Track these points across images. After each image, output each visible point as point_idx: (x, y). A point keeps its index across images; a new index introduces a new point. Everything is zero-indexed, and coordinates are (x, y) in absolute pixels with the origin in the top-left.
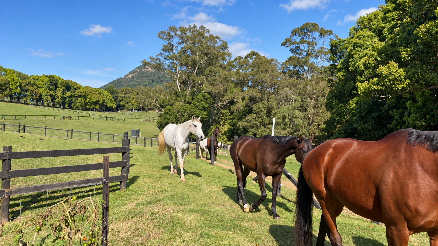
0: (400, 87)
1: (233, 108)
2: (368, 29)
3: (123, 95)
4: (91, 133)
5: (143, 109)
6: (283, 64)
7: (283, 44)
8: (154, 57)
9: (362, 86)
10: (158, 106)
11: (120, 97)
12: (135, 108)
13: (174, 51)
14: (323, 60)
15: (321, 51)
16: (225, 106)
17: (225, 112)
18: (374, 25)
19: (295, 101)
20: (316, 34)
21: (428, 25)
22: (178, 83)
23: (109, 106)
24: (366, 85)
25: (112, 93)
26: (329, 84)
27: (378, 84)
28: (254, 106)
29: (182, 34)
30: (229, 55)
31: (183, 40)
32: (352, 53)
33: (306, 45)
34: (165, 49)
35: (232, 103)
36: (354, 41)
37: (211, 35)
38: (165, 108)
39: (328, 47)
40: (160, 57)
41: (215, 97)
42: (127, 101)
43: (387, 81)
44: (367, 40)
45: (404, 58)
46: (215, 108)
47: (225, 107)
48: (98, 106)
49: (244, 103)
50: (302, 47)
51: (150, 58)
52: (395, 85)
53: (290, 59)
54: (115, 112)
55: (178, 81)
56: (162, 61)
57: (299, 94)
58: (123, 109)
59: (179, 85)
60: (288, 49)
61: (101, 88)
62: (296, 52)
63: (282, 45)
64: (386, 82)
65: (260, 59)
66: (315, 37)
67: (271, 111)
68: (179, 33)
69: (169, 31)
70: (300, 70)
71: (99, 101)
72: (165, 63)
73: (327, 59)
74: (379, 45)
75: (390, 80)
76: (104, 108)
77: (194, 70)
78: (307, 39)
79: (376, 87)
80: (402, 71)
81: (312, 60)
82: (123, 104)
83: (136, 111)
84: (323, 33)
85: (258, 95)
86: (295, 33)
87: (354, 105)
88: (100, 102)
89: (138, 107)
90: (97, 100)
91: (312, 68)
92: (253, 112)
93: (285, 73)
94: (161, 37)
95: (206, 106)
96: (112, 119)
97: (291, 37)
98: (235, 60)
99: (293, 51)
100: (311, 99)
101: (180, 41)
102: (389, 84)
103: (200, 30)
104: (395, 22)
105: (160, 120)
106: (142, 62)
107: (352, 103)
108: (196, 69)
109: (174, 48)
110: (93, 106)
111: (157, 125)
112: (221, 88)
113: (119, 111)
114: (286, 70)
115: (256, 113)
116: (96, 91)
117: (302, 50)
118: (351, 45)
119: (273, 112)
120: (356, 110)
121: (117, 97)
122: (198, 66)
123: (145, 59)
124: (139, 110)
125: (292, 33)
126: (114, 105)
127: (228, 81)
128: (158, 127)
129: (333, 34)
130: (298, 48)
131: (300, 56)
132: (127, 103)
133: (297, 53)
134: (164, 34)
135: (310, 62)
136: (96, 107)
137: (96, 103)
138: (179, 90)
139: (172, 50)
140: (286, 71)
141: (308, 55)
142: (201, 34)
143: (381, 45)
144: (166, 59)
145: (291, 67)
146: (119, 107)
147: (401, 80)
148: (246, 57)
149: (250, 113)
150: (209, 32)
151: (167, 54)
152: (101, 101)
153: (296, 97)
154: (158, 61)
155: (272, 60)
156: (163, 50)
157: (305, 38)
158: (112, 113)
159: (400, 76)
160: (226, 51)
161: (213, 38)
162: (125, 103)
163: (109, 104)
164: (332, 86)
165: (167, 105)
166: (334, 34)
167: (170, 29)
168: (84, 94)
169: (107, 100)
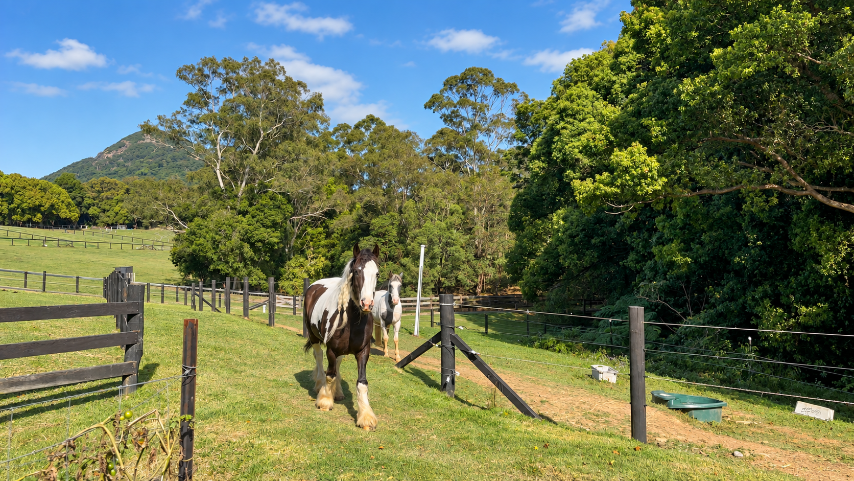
0: (650, 189)
1: (334, 224)
2: (586, 84)
3: (94, 194)
4: (26, 273)
5: (139, 224)
6: (429, 142)
7: (429, 106)
8: (169, 117)
9: (583, 187)
10: (174, 219)
11: (89, 198)
12: (121, 221)
13: (211, 106)
14: (500, 138)
15: (496, 121)
16: (315, 219)
17: (314, 232)
18: (597, 76)
19: (452, 214)
20: (488, 91)
21: (697, 80)
22: (218, 172)
23: (63, 216)
24: (588, 184)
25: (70, 189)
26: (515, 184)
27: (611, 184)
28: (373, 221)
29: (227, 74)
30: (324, 121)
31: (230, 84)
32: (558, 127)
33: (469, 109)
34: (192, 101)
35: (331, 214)
36: (563, 104)
37: (288, 79)
38: (191, 221)
39: (511, 115)
40: (179, 117)
41: (296, 202)
42: (103, 207)
43: (628, 178)
44: (584, 103)
45: (657, 137)
46: (295, 224)
47: (314, 222)
48: (39, 215)
49: (354, 215)
50: (462, 112)
51: (159, 118)
52: (641, 186)
53: (441, 133)
54: (77, 228)
55: (218, 168)
56: (184, 126)
57: (459, 201)
58: (95, 224)
59: (222, 176)
60: (438, 115)
61: (45, 178)
62: (451, 120)
63: (425, 108)
64: (627, 181)
65: (384, 130)
66: (486, 94)
67: (406, 232)
68: (221, 70)
69: (201, 66)
70: (459, 155)
71: (40, 206)
72: (191, 129)
73: (507, 138)
74: (611, 112)
75: (633, 177)
76: (52, 220)
77: (254, 148)
78: (472, 99)
79: (608, 189)
80: (654, 162)
81: (480, 137)
82: (95, 212)
83: (124, 228)
84: (501, 89)
85: (381, 200)
86: (449, 84)
87: (562, 223)
88: (42, 208)
89: (128, 220)
90: (37, 203)
91: (481, 153)
92: (373, 233)
93: (432, 159)
94: (184, 78)
95: (279, 219)
96: (70, 244)
97: (442, 91)
98: (336, 130)
99: (447, 119)
100: (480, 209)
101: (225, 86)
102: (632, 183)
103: (267, 67)
104: (634, 74)
105: (179, 248)
106: (142, 127)
107: (558, 218)
108: (258, 145)
109: (211, 101)
110: (27, 217)
111: (171, 258)
112: (308, 184)
113: (85, 227)
114: (433, 155)
115: (377, 236)
116: (35, 184)
117: (464, 119)
118: (554, 112)
119: (411, 234)
120: (564, 232)
121: (82, 198)
122: (261, 139)
123: (148, 121)
124: (130, 226)
125: (445, 85)
126: (75, 215)
127: (322, 172)
128: (173, 261)
129: (518, 91)
130: (455, 114)
131: (460, 130)
132: (104, 211)
133: (454, 123)
134: (191, 71)
135: (477, 141)
136: (35, 219)
137: (36, 209)
138: (222, 185)
139: (206, 104)
140: (435, 157)
141: (475, 127)
142: (269, 76)
143: (614, 112)
144: (193, 122)
145: (443, 150)
146: (86, 220)
147: (652, 178)
148: (357, 127)
149: (367, 235)
150: (285, 72)
151: (196, 111)
152: (47, 206)
153: (452, 206)
154: (176, 126)
155: (408, 134)
156: (187, 103)
157: (468, 95)
158: (71, 232)
159: (650, 171)
160: (320, 113)
161: (294, 86)
162: (99, 210)
163: (64, 213)
164: (519, 187)
165: (194, 216)
166: (521, 91)
167: (205, 63)
168: (7, 190)
169: (60, 204)
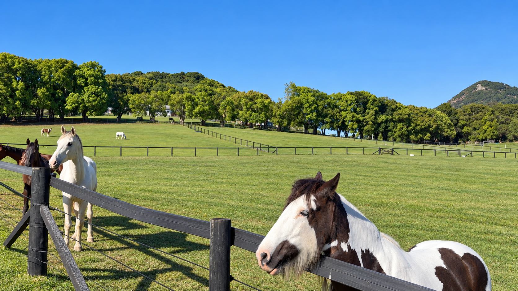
3: (467, 117)
5: (504, 139)
11: (463, 119)
12: (489, 137)
23: (445, 134)
25: (449, 114)
42: (473, 126)
48: (429, 135)
54: (456, 144)
58: (469, 140)
71: (430, 126)
76: (438, 138)
82: (468, 131)
83: (493, 142)
88: (431, 129)
89: (495, 136)
90: (427, 125)
110: (420, 136)
113: (460, 143)
121: (457, 120)
124: (497, 141)
126: (453, 133)
132: (475, 129)
136: (426, 137)
137: (425, 130)
146: (460, 138)
152: (434, 127)
162: (471, 129)
163: (447, 132)
168: (406, 116)
169: (443, 125)
